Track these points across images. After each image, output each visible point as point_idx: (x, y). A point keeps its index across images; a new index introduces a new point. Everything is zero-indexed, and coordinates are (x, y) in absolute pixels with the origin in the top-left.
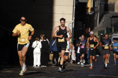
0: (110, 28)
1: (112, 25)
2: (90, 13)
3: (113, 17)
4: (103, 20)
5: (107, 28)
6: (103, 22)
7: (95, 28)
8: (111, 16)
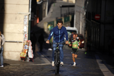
0: (60, 18)
1: (61, 16)
2: (39, 2)
3: (63, 6)
4: (51, 10)
5: (57, 18)
6: (52, 12)
7: (44, 19)
8: (61, 6)
